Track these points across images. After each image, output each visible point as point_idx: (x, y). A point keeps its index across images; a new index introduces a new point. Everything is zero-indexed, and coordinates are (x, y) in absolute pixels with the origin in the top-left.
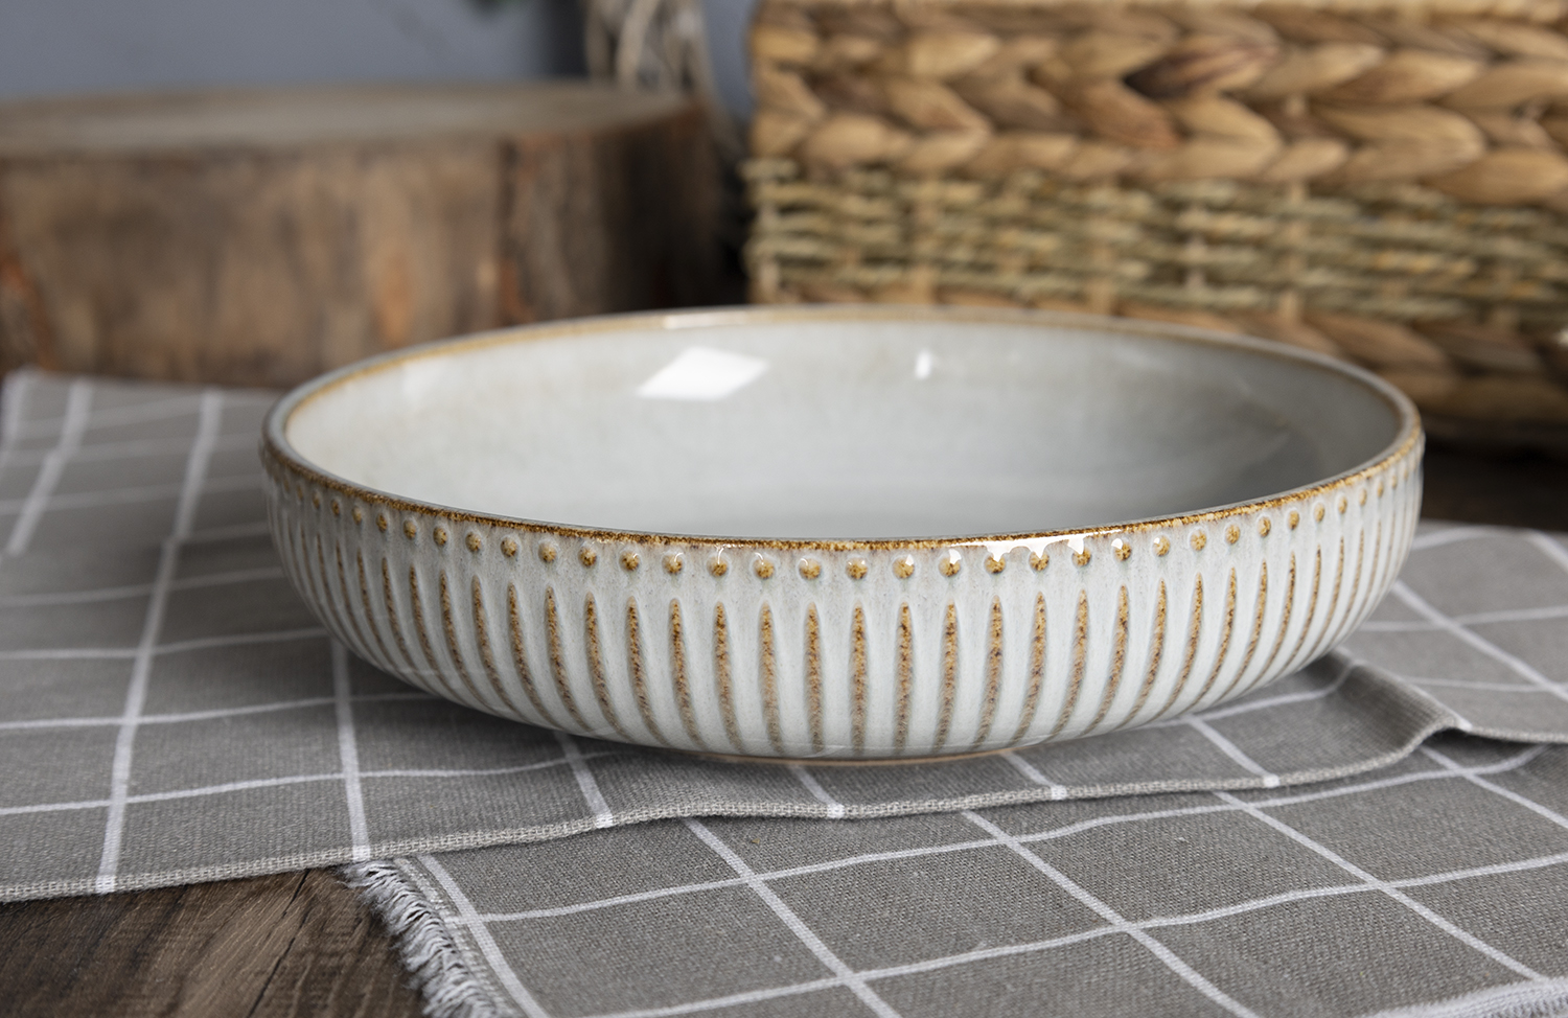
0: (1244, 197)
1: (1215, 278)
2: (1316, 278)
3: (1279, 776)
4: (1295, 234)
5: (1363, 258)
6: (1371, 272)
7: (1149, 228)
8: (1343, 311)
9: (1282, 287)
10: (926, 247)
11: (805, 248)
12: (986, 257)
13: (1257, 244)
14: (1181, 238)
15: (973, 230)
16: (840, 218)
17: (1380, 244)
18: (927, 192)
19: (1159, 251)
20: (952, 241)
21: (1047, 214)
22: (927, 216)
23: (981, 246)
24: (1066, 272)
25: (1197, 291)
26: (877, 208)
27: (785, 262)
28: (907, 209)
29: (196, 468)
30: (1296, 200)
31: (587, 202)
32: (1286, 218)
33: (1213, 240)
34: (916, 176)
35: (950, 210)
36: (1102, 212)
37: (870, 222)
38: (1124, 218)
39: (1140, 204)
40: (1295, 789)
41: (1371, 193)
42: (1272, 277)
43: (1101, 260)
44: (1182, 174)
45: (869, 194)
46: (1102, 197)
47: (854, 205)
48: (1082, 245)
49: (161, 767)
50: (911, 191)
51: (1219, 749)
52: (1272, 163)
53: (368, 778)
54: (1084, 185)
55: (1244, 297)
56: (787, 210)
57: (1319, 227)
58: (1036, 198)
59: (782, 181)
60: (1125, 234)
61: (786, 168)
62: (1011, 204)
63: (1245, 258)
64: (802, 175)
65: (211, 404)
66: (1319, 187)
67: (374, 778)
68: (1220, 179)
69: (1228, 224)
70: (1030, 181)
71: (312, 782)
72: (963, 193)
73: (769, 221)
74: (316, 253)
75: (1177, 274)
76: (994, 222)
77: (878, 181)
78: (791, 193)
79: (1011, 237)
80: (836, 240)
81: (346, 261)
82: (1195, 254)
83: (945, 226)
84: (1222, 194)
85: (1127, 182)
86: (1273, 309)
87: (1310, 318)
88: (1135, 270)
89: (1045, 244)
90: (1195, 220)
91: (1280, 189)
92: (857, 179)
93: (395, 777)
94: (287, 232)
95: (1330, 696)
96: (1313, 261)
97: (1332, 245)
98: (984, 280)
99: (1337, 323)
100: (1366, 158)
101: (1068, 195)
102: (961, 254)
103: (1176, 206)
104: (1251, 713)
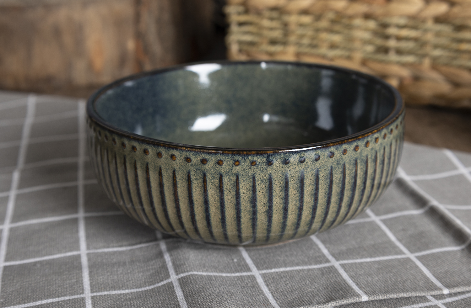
0: (411, 23)
1: (399, 52)
2: (437, 53)
3: (449, 289)
4: (429, 37)
5: (455, 46)
6: (458, 51)
7: (375, 33)
8: (447, 65)
9: (424, 56)
10: (292, 38)
11: (248, 38)
12: (315, 42)
13: (415, 40)
14: (387, 37)
15: (310, 33)
16: (261, 28)
17: (461, 41)
18: (293, 19)
19: (379, 42)
20: (302, 36)
21: (337, 28)
22: (293, 27)
23: (313, 38)
24: (344, 48)
25: (393, 57)
26: (275, 24)
27: (240, 43)
28: (286, 25)
29: (26, 131)
30: (430, 24)
31: (167, 16)
32: (426, 31)
33: (399, 39)
34: (289, 13)
35: (301, 25)
36: (358, 28)
37: (271, 29)
38: (366, 30)
39: (372, 24)
40: (456, 294)
41: (458, 22)
42: (420, 52)
43: (357, 44)
44: (388, 14)
45: (272, 19)
46: (358, 22)
47: (266, 23)
48: (350, 39)
49: (13, 292)
50: (287, 18)
51: (423, 272)
52: (421, 10)
53: (94, 296)
54: (351, 17)
55: (410, 59)
56: (241, 24)
57: (438, 34)
58: (333, 22)
59: (239, 14)
60: (366, 35)
61: (241, 9)
62: (324, 24)
63: (410, 45)
64: (247, 11)
65: (32, 101)
66: (438, 20)
67: (96, 296)
68: (402, 16)
69: (405, 33)
70: (331, 15)
71: (72, 299)
72: (306, 19)
73: (234, 28)
74: (68, 40)
75: (385, 50)
76: (318, 30)
77: (275, 14)
78: (243, 18)
79: (324, 36)
80: (259, 35)
81: (79, 42)
82: (392, 43)
83: (300, 31)
84: (402, 21)
85: (367, 16)
86: (420, 64)
87: (435, 66)
88: (370, 48)
89: (336, 38)
90: (392, 31)
91: (424, 21)
92: (267, 14)
93: (105, 295)
94: (57, 32)
95: (463, 250)
96: (436, 47)
97: (444, 41)
98: (314, 51)
99: (445, 69)
100: (456, 10)
101: (345, 21)
102: (306, 41)
103: (385, 26)
104: (433, 254)
